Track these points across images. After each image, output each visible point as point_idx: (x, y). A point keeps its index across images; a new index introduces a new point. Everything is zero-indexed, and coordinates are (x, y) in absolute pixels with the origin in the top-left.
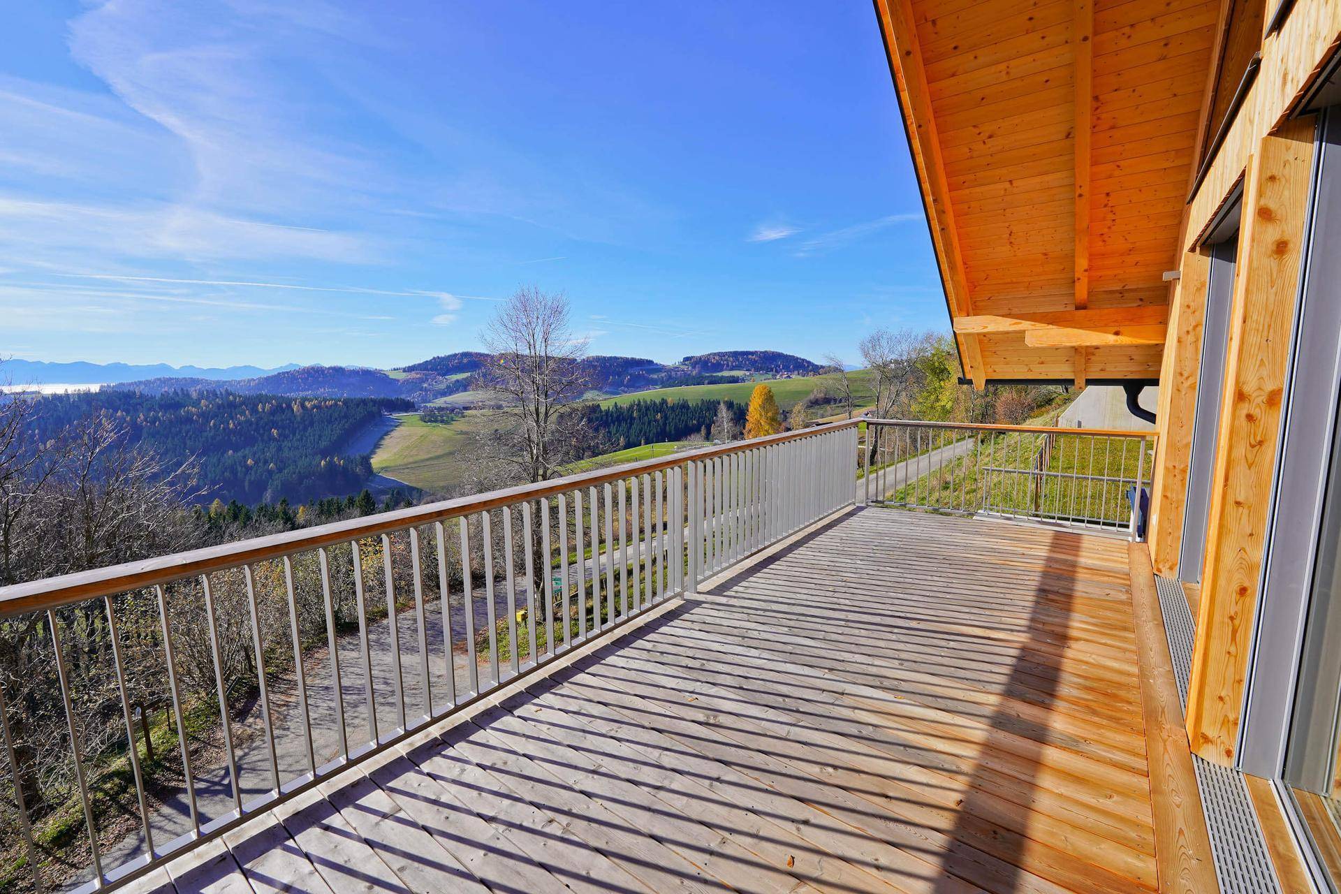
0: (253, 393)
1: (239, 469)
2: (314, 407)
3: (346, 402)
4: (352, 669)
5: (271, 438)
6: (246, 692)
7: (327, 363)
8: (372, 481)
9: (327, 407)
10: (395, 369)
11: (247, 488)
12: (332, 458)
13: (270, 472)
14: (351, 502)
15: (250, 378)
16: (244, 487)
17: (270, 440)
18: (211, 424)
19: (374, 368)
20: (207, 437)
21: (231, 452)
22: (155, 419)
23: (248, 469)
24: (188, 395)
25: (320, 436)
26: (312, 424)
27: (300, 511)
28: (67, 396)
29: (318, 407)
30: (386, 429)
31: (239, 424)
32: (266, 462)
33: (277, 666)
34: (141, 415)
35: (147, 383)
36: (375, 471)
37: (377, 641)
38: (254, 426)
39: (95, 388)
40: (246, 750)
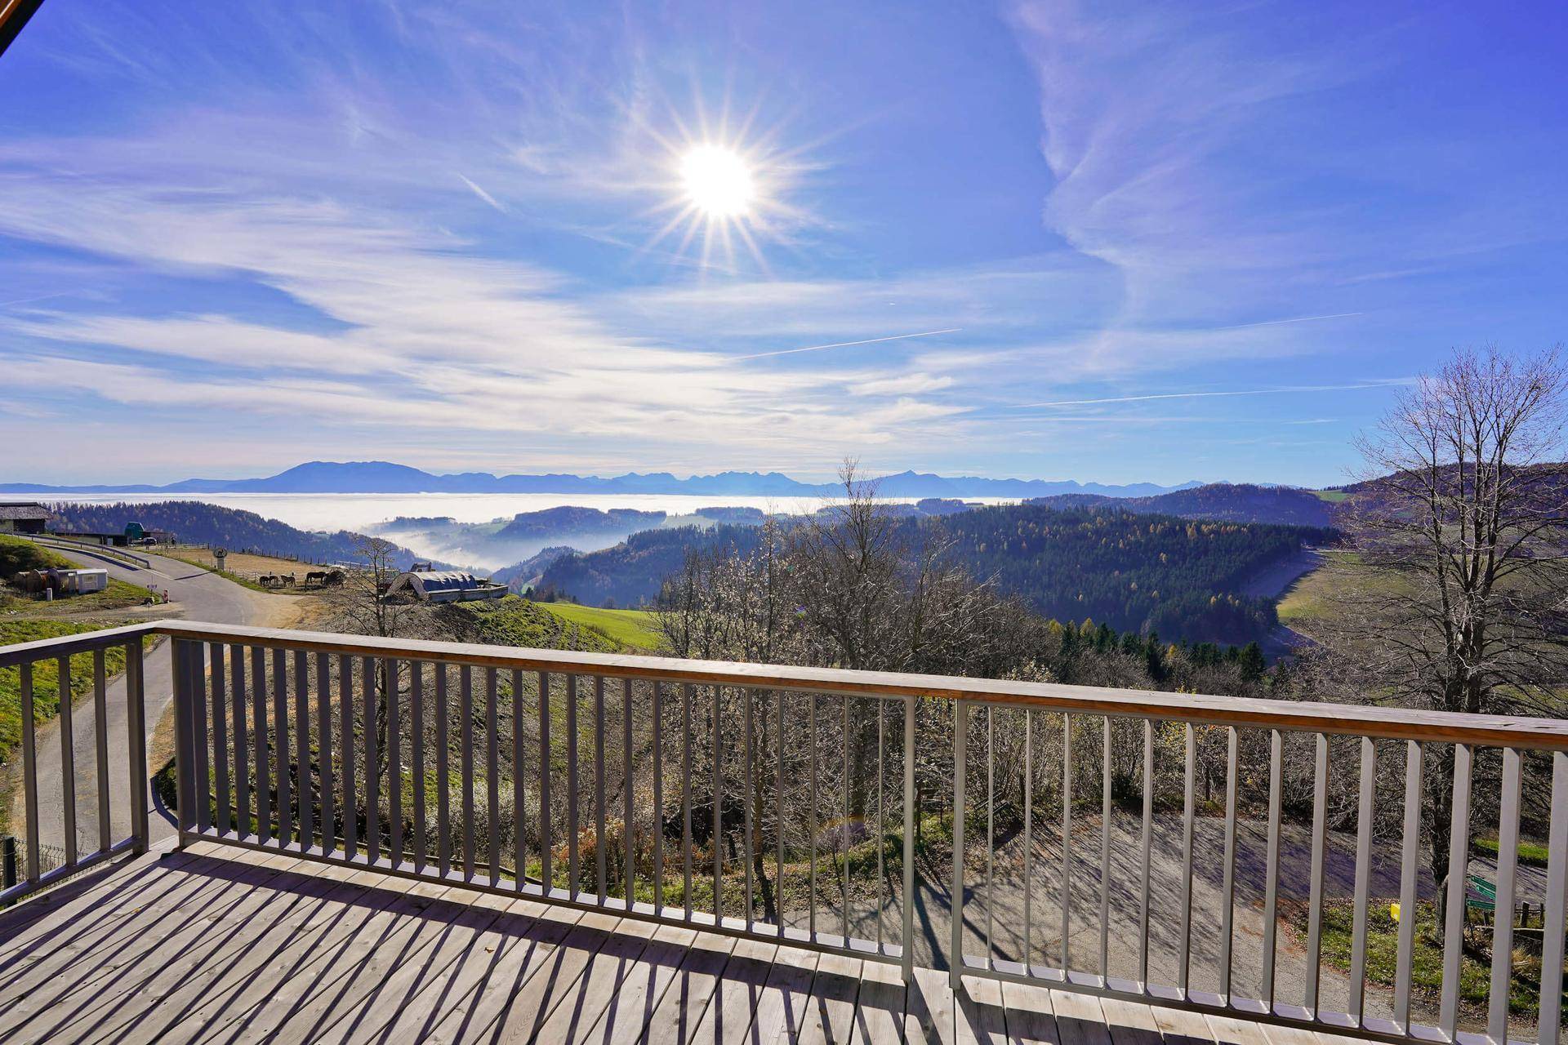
0: (1148, 512)
1: (1123, 590)
2: (1213, 531)
3: (1252, 529)
4: (1118, 855)
5: (1158, 563)
6: (1010, 823)
7: (1235, 481)
8: (1274, 634)
9: (1227, 533)
10: (1329, 489)
11: (1127, 614)
12: (1225, 595)
13: (1153, 600)
14: (1233, 655)
15: (1147, 496)
16: (1124, 612)
17: (1157, 565)
18: (1103, 542)
19: (1299, 486)
20: (1097, 555)
21: (1117, 572)
22: (1058, 531)
23: (1131, 592)
24: (1086, 512)
25: (1214, 567)
26: (1206, 552)
27: (1170, 650)
28: (999, 507)
29: (1216, 532)
30: (1304, 567)
31: (1128, 544)
32: (1149, 589)
33: (1046, 811)
34: (1047, 528)
35: (1057, 498)
36: (1280, 621)
37: (1162, 837)
38: (1142, 548)
39: (1018, 502)
40: (985, 881)
